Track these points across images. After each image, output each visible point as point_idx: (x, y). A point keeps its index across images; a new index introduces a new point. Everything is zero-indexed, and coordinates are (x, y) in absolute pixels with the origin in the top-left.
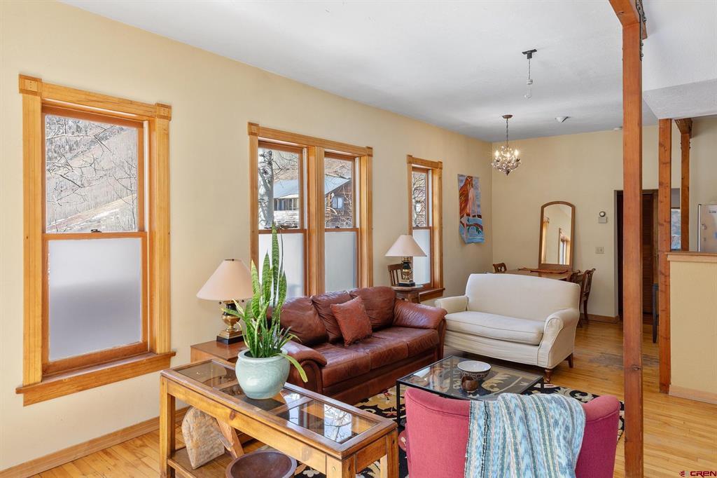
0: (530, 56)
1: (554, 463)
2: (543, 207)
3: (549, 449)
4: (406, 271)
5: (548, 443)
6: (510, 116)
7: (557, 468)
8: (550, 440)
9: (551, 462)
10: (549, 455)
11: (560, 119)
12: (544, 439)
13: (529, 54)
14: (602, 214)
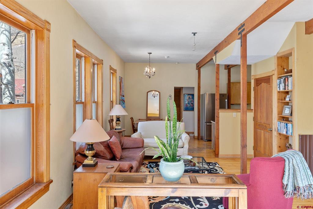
0: (194, 35)
1: (305, 168)
2: (147, 93)
3: (303, 164)
4: (118, 122)
5: (302, 163)
6: (151, 53)
7: (307, 169)
8: (303, 161)
9: (304, 167)
10: (304, 166)
11: (166, 57)
12: (301, 162)
13: (194, 34)
14: (170, 96)
